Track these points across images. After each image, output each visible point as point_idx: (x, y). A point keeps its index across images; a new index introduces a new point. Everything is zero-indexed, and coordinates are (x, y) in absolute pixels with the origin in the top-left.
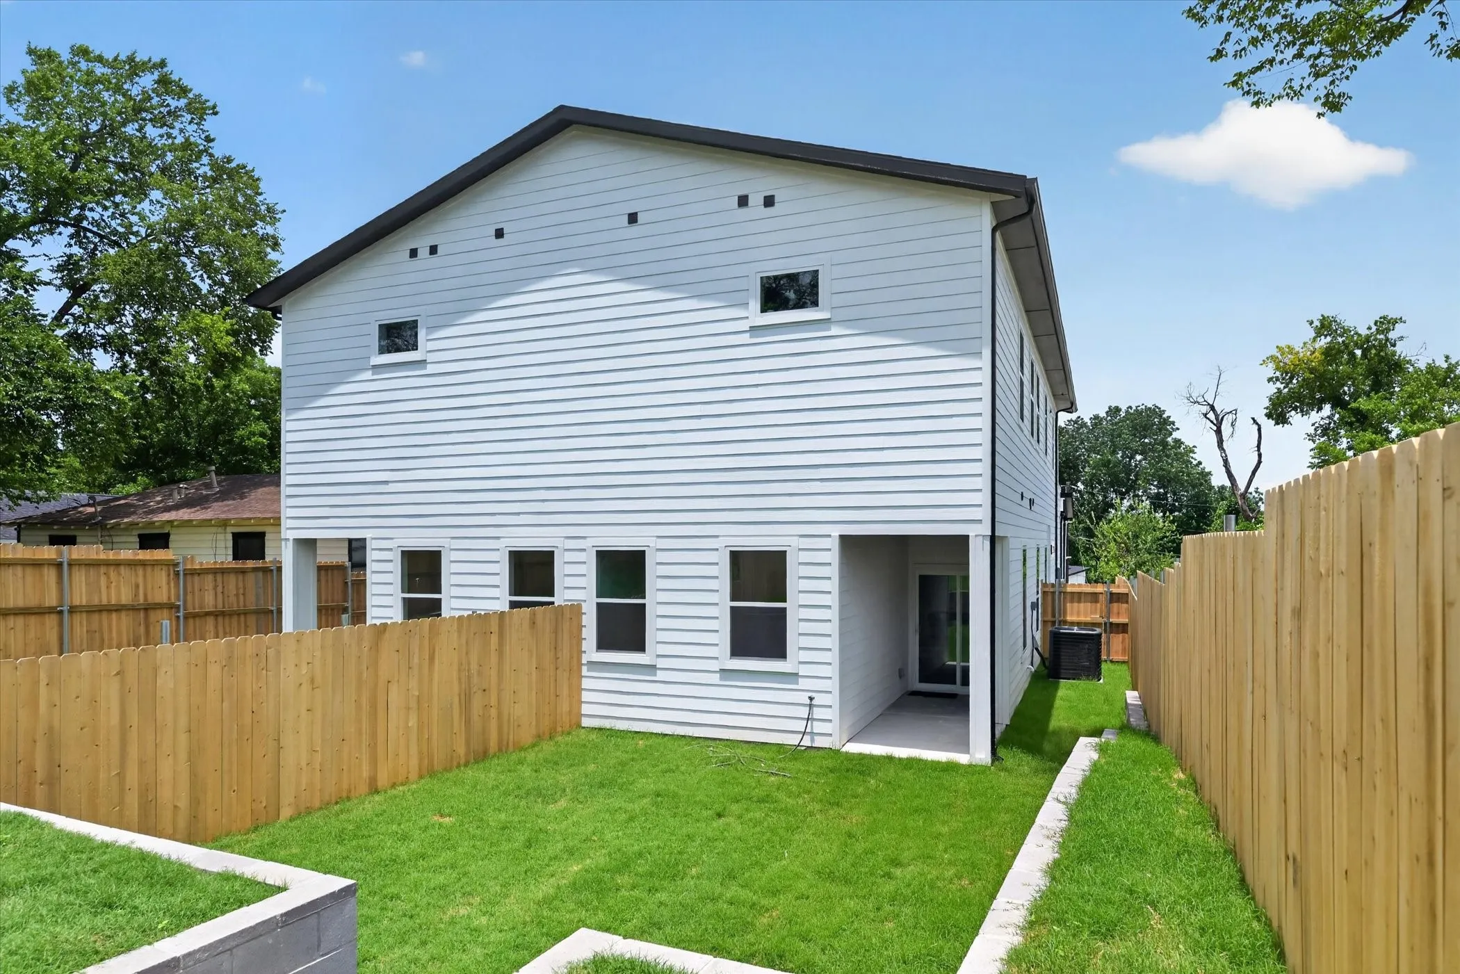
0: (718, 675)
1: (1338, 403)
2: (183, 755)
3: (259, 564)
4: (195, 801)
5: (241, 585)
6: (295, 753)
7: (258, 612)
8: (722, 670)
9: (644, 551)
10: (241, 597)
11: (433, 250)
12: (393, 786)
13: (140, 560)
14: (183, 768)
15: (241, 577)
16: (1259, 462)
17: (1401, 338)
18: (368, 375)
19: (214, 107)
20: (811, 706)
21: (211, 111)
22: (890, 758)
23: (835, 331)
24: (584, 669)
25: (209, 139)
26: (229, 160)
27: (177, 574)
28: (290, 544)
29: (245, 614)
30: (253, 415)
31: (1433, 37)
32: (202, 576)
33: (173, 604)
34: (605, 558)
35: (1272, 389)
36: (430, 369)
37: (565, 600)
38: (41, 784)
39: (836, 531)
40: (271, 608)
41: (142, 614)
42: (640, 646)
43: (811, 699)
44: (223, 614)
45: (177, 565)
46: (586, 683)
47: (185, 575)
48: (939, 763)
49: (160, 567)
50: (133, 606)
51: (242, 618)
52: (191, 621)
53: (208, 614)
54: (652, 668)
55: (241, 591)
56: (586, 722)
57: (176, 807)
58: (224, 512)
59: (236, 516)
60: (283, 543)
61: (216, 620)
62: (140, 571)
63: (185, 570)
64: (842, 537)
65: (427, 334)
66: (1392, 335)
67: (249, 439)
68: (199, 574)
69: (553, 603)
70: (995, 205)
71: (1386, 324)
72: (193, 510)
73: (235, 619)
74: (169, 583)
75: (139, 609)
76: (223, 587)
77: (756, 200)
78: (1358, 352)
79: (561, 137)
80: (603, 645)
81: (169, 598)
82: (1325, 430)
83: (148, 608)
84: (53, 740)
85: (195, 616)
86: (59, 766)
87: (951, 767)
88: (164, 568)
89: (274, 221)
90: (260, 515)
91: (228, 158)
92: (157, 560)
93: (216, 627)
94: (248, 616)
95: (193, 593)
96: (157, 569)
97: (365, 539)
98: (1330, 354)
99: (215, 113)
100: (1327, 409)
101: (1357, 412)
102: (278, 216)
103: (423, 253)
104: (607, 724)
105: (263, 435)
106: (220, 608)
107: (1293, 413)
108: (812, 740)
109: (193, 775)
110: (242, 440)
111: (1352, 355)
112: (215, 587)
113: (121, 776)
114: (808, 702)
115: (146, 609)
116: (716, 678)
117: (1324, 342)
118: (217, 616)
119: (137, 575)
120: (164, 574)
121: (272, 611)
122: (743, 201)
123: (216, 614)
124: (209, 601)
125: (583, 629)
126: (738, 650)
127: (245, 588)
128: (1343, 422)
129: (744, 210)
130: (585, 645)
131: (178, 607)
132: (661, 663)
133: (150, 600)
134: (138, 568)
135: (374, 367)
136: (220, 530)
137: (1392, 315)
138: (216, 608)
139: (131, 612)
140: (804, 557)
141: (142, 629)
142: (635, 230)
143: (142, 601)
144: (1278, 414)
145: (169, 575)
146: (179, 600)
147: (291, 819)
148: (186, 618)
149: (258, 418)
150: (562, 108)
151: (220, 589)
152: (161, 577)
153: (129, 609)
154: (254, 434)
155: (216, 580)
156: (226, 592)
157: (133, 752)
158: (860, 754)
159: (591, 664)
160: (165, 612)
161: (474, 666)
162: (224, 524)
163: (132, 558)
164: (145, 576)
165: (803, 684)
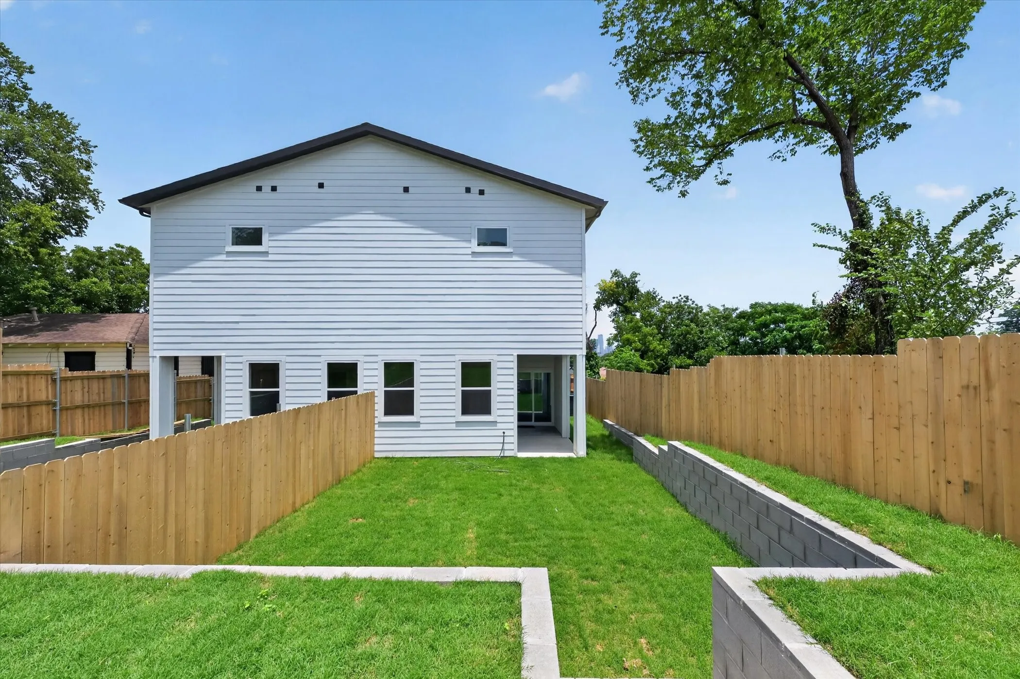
0: (455, 425)
1: (618, 304)
2: (201, 506)
3: (91, 373)
4: (207, 537)
5: (101, 386)
6: (258, 496)
7: (113, 404)
8: (457, 422)
9: (413, 363)
10: (102, 395)
11: (274, 189)
12: (303, 505)
13: (25, 372)
14: (201, 515)
15: (101, 381)
16: (595, 325)
17: (639, 281)
18: (224, 257)
19: (31, 67)
20: (504, 436)
21: (28, 70)
22: (541, 458)
23: (515, 258)
24: (376, 426)
25: (25, 87)
26: (49, 107)
27: (54, 381)
28: (157, 360)
29: (104, 406)
30: (36, 275)
31: (716, 176)
32: (73, 382)
33: (51, 401)
34: (389, 367)
35: (597, 296)
36: (271, 257)
37: (365, 390)
38: (113, 544)
39: (516, 353)
40: (123, 401)
41: (25, 410)
42: (411, 412)
43: (504, 433)
44: (88, 406)
45: (55, 374)
46: (377, 434)
47: (61, 381)
48: (564, 458)
49: (40, 376)
50: (18, 404)
51: (102, 408)
52: (64, 412)
53: (77, 407)
54: (418, 423)
55: (102, 391)
56: (377, 455)
57: (196, 542)
58: (55, 338)
59: (70, 341)
60: (151, 359)
61: (83, 411)
62: (24, 379)
63: (61, 377)
64: (518, 356)
65: (269, 237)
66: (637, 279)
67: (34, 291)
68: (71, 380)
69: (356, 392)
70: (587, 211)
71: (634, 275)
72: (23, 337)
73: (97, 409)
74: (47, 387)
75: (23, 406)
76: (89, 388)
77: (475, 190)
78: (626, 284)
79: (363, 140)
80: (387, 413)
81: (47, 397)
82: (615, 314)
83: (30, 405)
84: (122, 510)
85: (67, 409)
86: (126, 528)
87: (570, 459)
88: (43, 376)
89: (88, 152)
90: (92, 341)
91: (47, 105)
92: (37, 371)
93: (83, 416)
94: (107, 407)
95: (66, 393)
96: (38, 378)
97: (221, 356)
98: (618, 284)
99: (32, 73)
100: (615, 306)
101: (626, 307)
102: (91, 149)
103: (267, 189)
104: (390, 455)
105: (44, 288)
106: (86, 403)
107: (603, 306)
108: (504, 453)
109: (206, 518)
110: (27, 290)
111: (624, 285)
112: (83, 388)
113: (165, 528)
114: (503, 435)
115: (29, 406)
116: (453, 426)
117: (615, 279)
118: (83, 408)
119: (21, 382)
120: (43, 381)
121: (124, 403)
122: (468, 190)
123: (83, 407)
124: (78, 399)
125: (376, 405)
126: (465, 411)
127: (104, 389)
128: (621, 312)
129: (468, 194)
130: (376, 414)
131: (55, 404)
132: (422, 420)
133: (32, 399)
134: (22, 376)
135: (228, 253)
136: (54, 350)
137: (637, 272)
138: (83, 402)
139: (16, 409)
140: (500, 365)
141: (25, 421)
142: (406, 195)
143: (25, 399)
144: (597, 307)
145: (47, 381)
146: (56, 399)
147: (257, 537)
148: (61, 410)
149: (40, 277)
150: (366, 125)
151: (86, 390)
152: (42, 383)
153: (15, 407)
154: (37, 287)
155: (83, 384)
156: (91, 392)
157: (172, 507)
158: (527, 458)
159: (381, 424)
160: (44, 408)
161: (335, 429)
162: (57, 346)
163: (17, 370)
164: (28, 383)
165: (499, 426)
